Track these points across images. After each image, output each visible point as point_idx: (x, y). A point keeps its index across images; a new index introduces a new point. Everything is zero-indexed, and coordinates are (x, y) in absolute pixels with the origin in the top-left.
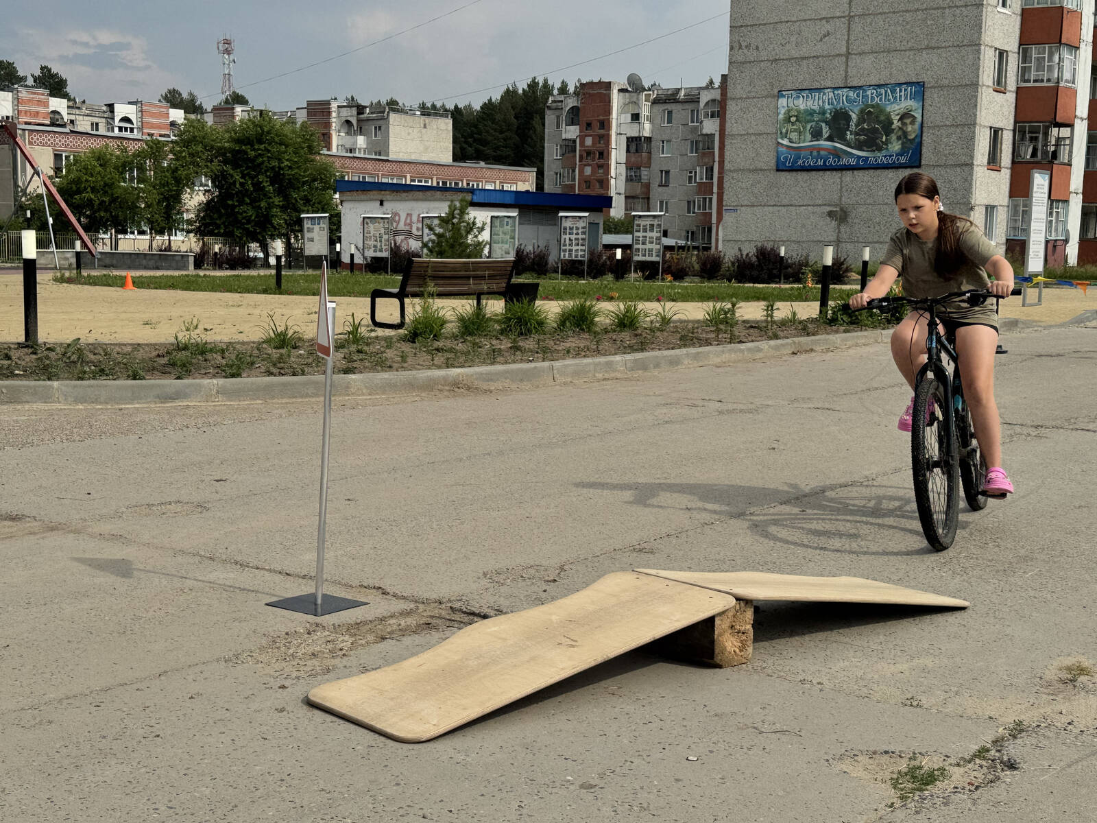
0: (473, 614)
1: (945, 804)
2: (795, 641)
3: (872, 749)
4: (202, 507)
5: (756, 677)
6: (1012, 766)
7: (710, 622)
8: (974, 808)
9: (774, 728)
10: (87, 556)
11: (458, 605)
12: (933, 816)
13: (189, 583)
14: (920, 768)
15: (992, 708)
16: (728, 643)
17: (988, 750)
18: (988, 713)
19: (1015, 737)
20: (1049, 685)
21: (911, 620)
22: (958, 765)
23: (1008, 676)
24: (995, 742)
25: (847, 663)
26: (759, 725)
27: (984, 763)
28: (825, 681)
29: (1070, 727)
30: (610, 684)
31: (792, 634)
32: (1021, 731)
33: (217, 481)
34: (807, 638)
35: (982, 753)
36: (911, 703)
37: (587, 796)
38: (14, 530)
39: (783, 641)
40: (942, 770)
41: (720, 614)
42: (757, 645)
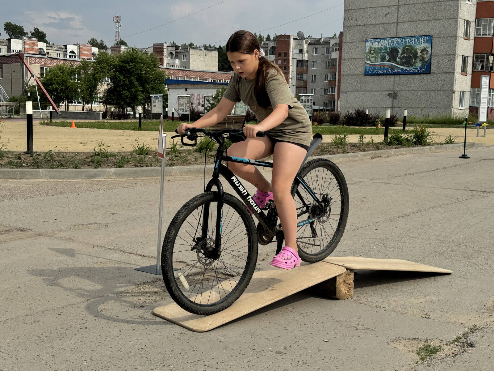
0: (227, 275)
1: (441, 362)
2: (373, 288)
3: (408, 337)
4: (106, 226)
5: (355, 304)
6: (471, 345)
7: (334, 279)
8: (454, 364)
9: (363, 327)
10: (55, 247)
11: (220, 270)
12: (436, 368)
13: (100, 260)
14: (430, 346)
15: (463, 319)
16: (342, 288)
17: (461, 338)
18: (461, 321)
19: (473, 332)
20: (488, 309)
22: (447, 345)
23: (470, 304)
24: (464, 335)
25: (396, 298)
26: (357, 326)
27: (459, 344)
28: (386, 306)
30: (289, 307)
31: (371, 285)
32: (476, 330)
33: (113, 214)
34: (378, 286)
35: (458, 339)
36: (426, 317)
37: (279, 357)
38: (22, 235)
39: (367, 288)
40: (440, 347)
41: (339, 275)
42: (356, 289)
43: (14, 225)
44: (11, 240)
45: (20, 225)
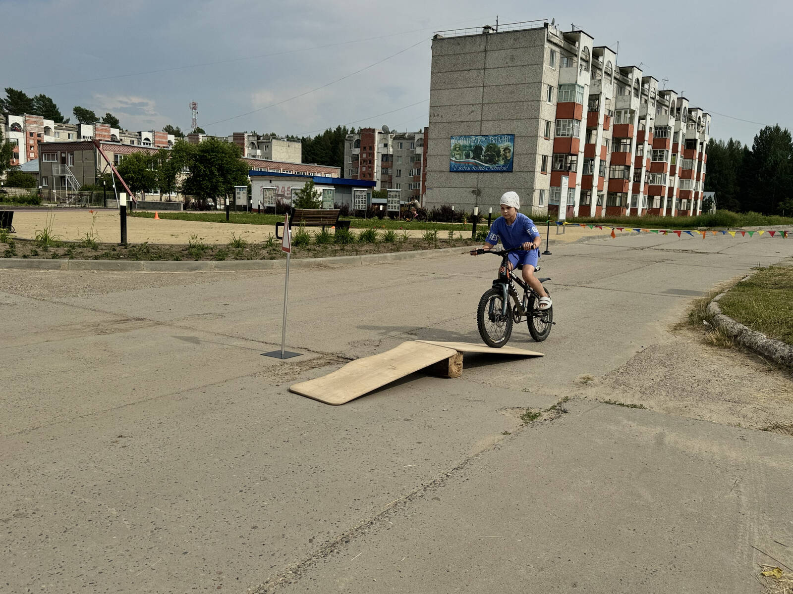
0: (347, 359)
1: (542, 425)
2: (479, 368)
3: (513, 406)
4: (222, 316)
5: (464, 381)
6: (565, 412)
7: (447, 360)
8: (552, 426)
9: (474, 400)
10: (177, 335)
11: (340, 355)
12: (538, 428)
13: (226, 346)
14: (531, 413)
15: (556, 392)
16: (453, 368)
17: (556, 407)
18: (554, 394)
19: (566, 402)
20: (577, 384)
21: (522, 360)
22: (545, 412)
23: (561, 381)
24: (558, 404)
25: (499, 376)
26: (469, 398)
27: (555, 411)
28: (491, 383)
29: (586, 399)
30: (409, 384)
31: (476, 366)
32: (568, 400)
33: (225, 305)
34: (482, 367)
35: (553, 407)
36: (525, 390)
37: (408, 423)
38: (142, 324)
39: (473, 369)
40: (539, 413)
41: (451, 357)
42: (464, 370)
43: (131, 315)
44: (134, 328)
45: (137, 315)
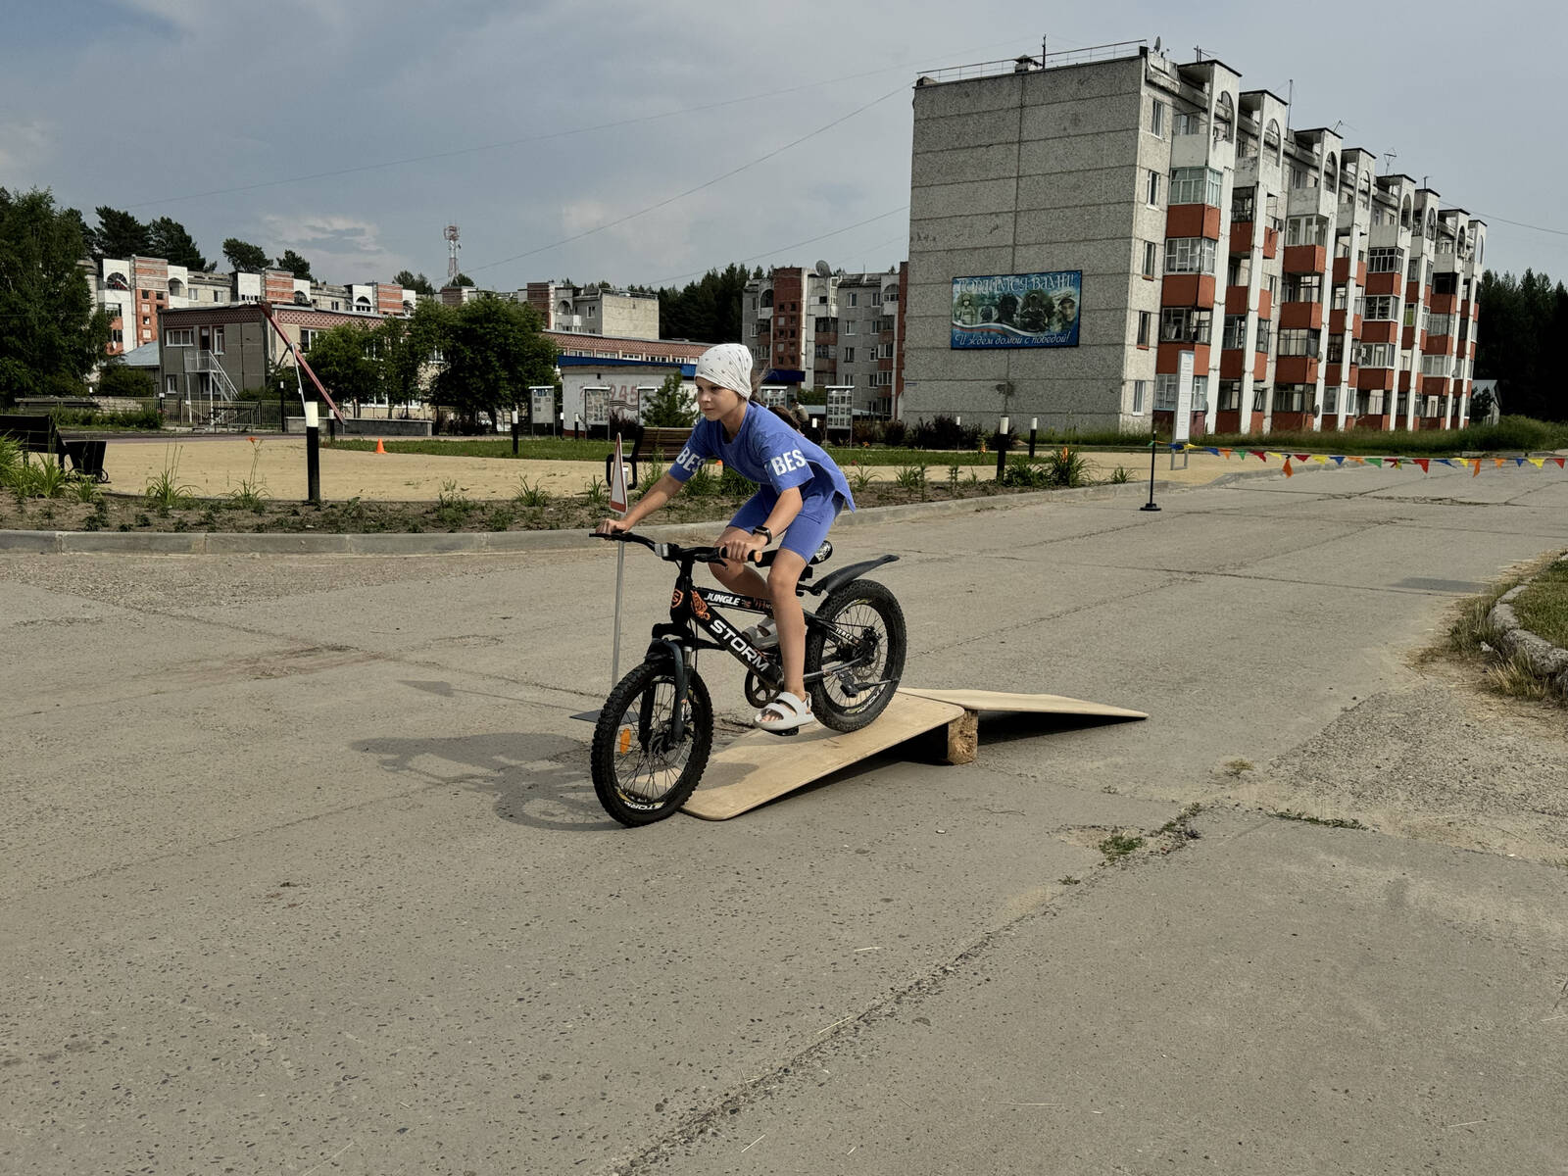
0: (742, 725)
1: (1145, 863)
2: (1009, 744)
3: (1082, 824)
4: (496, 640)
5: (981, 772)
6: (1194, 836)
7: (944, 728)
8: (1167, 866)
9: (1002, 810)
10: (410, 679)
11: (729, 718)
12: (1137, 871)
13: (502, 701)
14: (1121, 838)
15: (1174, 794)
16: (958, 745)
17: (1174, 825)
18: (1170, 798)
19: (1194, 815)
20: (1217, 777)
21: (1102, 728)
22: (1152, 836)
23: (1185, 770)
24: (1179, 819)
25: (1054, 762)
26: (991, 808)
27: (1171, 834)
28: (1037, 775)
29: (1237, 808)
30: (867, 777)
31: (1006, 739)
32: (1199, 811)
33: (504, 618)
34: (1019, 742)
35: (1169, 827)
36: (1109, 790)
37: (863, 859)
38: (342, 658)
39: (1000, 745)
40: (1139, 839)
41: (953, 722)
42: (981, 747)
43: (322, 640)
44: (324, 666)
45: (333, 640)
